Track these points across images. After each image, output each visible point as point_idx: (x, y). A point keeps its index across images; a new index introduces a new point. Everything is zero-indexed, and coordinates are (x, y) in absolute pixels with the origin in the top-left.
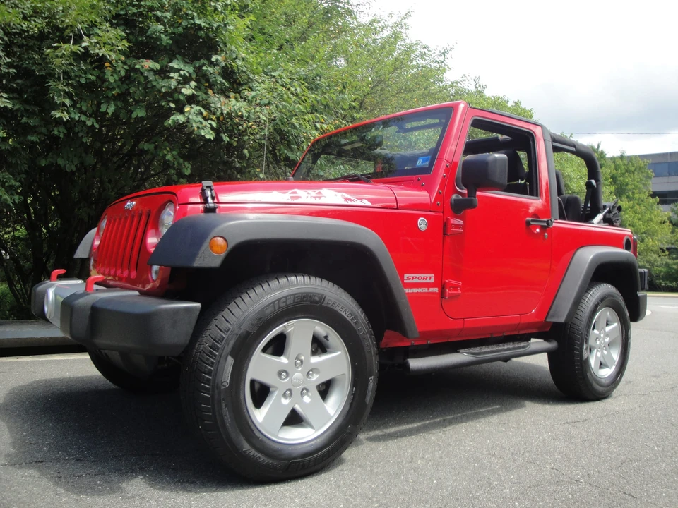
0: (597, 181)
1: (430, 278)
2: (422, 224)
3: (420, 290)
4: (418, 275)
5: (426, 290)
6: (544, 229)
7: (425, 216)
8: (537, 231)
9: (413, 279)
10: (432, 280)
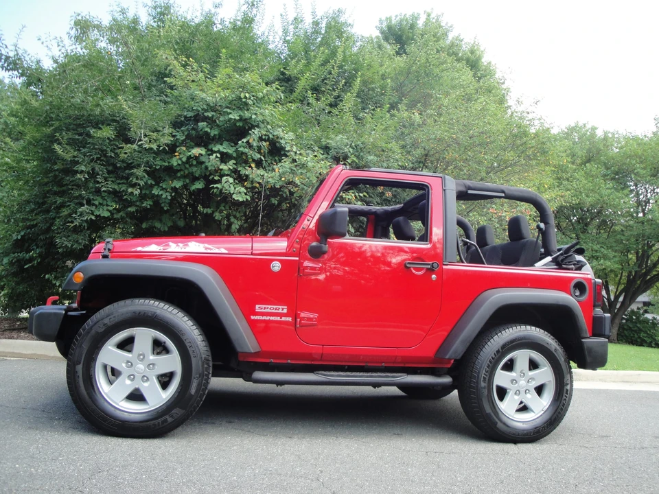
1: (283, 309)
2: (276, 266)
3: (272, 318)
4: (270, 307)
5: (278, 318)
6: (431, 271)
7: (280, 261)
8: (420, 273)
9: (265, 308)
10: (285, 311)
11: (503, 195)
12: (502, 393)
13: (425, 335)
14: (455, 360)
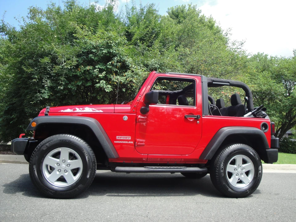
0: (249, 97)
1: (129, 138)
2: (126, 118)
3: (124, 142)
4: (123, 137)
5: (127, 142)
6: (197, 119)
7: (127, 115)
8: (191, 120)
9: (121, 138)
10: (130, 139)
11: (229, 84)
12: (230, 175)
13: (194, 149)
14: (209, 160)
